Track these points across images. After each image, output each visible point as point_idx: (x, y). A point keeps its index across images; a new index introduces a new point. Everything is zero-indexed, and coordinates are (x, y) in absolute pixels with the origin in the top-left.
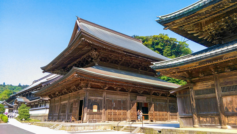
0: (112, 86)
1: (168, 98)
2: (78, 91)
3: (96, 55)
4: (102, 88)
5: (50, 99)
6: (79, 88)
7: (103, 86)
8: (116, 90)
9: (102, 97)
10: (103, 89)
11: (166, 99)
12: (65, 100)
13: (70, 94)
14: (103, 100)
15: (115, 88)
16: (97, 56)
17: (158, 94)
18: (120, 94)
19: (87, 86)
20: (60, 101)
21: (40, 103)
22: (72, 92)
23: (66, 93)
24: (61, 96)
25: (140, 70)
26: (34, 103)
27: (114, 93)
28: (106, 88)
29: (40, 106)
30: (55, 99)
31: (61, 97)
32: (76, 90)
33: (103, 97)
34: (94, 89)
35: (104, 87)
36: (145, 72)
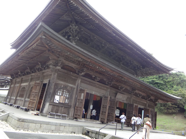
0: (91, 74)
1: (148, 101)
2: (43, 71)
4: (77, 72)
5: (12, 79)
6: (45, 68)
7: (78, 70)
8: (94, 80)
9: (75, 84)
10: (78, 74)
11: (146, 102)
12: (26, 81)
13: (33, 74)
14: (75, 89)
15: (93, 76)
17: (138, 96)
18: (98, 86)
19: (56, 65)
20: (20, 83)
23: (28, 73)
25: (122, 65)
27: (92, 83)
28: (83, 73)
30: (16, 80)
31: (22, 78)
32: (41, 70)
33: (77, 85)
34: (66, 71)
35: (80, 72)
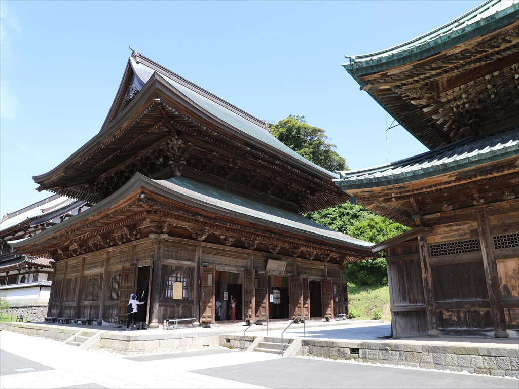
0: (217, 233)
1: (327, 264)
2: (134, 243)
3: (179, 148)
4: (193, 235)
5: (53, 261)
6: (136, 235)
7: (196, 231)
8: (223, 244)
9: (193, 261)
10: (196, 239)
11: (323, 267)
12: (95, 265)
13: (111, 249)
14: (196, 269)
15: (222, 237)
16: (182, 150)
17: (307, 256)
18: (232, 253)
19: (159, 231)
20: (80, 268)
21: (23, 271)
22: (115, 244)
23: (98, 247)
24: (84, 256)
25: (271, 196)
26: (7, 273)
27: (221, 252)
28: (204, 237)
29: (23, 281)
30: (67, 263)
31: (84, 259)
32: (129, 241)
33: (196, 260)
34: (176, 238)
35: (199, 235)
36: (281, 200)
